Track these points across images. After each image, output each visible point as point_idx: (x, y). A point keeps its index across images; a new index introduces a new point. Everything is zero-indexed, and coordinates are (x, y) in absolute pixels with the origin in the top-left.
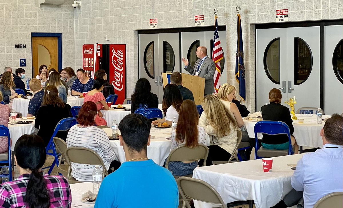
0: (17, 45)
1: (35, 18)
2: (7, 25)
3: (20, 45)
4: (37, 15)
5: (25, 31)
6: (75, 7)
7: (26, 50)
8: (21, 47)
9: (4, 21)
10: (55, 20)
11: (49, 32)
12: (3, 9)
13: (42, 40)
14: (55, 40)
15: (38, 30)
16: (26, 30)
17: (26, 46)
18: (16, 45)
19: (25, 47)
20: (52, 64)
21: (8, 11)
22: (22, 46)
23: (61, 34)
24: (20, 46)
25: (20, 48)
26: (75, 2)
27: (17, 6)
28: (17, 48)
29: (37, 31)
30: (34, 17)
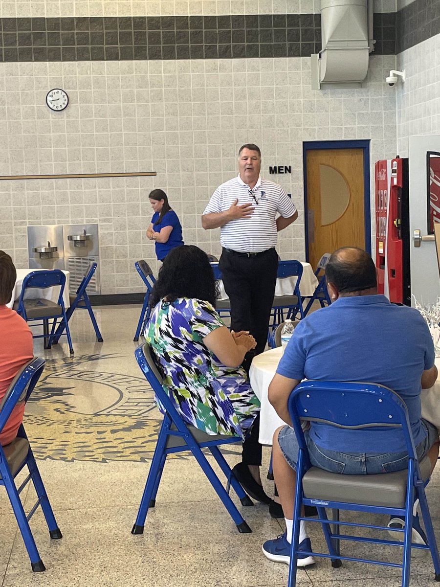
0: (273, 167)
1: (310, 111)
2: (252, 130)
3: (279, 167)
4: (314, 105)
5: (290, 140)
6: (391, 84)
7: (292, 177)
8: (281, 171)
9: (246, 121)
10: (354, 115)
11: (341, 139)
12: (244, 97)
13: (329, 157)
14: (357, 154)
15: (316, 135)
16: (292, 138)
17: (292, 170)
18: (271, 168)
19: (290, 172)
20: (351, 204)
21: (254, 102)
22: (283, 170)
23: (369, 141)
24: (279, 170)
25: (279, 173)
26: (392, 72)
27: (273, 90)
28: (273, 173)
29: (315, 138)
30: (308, 111)
